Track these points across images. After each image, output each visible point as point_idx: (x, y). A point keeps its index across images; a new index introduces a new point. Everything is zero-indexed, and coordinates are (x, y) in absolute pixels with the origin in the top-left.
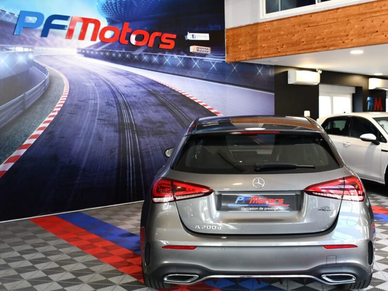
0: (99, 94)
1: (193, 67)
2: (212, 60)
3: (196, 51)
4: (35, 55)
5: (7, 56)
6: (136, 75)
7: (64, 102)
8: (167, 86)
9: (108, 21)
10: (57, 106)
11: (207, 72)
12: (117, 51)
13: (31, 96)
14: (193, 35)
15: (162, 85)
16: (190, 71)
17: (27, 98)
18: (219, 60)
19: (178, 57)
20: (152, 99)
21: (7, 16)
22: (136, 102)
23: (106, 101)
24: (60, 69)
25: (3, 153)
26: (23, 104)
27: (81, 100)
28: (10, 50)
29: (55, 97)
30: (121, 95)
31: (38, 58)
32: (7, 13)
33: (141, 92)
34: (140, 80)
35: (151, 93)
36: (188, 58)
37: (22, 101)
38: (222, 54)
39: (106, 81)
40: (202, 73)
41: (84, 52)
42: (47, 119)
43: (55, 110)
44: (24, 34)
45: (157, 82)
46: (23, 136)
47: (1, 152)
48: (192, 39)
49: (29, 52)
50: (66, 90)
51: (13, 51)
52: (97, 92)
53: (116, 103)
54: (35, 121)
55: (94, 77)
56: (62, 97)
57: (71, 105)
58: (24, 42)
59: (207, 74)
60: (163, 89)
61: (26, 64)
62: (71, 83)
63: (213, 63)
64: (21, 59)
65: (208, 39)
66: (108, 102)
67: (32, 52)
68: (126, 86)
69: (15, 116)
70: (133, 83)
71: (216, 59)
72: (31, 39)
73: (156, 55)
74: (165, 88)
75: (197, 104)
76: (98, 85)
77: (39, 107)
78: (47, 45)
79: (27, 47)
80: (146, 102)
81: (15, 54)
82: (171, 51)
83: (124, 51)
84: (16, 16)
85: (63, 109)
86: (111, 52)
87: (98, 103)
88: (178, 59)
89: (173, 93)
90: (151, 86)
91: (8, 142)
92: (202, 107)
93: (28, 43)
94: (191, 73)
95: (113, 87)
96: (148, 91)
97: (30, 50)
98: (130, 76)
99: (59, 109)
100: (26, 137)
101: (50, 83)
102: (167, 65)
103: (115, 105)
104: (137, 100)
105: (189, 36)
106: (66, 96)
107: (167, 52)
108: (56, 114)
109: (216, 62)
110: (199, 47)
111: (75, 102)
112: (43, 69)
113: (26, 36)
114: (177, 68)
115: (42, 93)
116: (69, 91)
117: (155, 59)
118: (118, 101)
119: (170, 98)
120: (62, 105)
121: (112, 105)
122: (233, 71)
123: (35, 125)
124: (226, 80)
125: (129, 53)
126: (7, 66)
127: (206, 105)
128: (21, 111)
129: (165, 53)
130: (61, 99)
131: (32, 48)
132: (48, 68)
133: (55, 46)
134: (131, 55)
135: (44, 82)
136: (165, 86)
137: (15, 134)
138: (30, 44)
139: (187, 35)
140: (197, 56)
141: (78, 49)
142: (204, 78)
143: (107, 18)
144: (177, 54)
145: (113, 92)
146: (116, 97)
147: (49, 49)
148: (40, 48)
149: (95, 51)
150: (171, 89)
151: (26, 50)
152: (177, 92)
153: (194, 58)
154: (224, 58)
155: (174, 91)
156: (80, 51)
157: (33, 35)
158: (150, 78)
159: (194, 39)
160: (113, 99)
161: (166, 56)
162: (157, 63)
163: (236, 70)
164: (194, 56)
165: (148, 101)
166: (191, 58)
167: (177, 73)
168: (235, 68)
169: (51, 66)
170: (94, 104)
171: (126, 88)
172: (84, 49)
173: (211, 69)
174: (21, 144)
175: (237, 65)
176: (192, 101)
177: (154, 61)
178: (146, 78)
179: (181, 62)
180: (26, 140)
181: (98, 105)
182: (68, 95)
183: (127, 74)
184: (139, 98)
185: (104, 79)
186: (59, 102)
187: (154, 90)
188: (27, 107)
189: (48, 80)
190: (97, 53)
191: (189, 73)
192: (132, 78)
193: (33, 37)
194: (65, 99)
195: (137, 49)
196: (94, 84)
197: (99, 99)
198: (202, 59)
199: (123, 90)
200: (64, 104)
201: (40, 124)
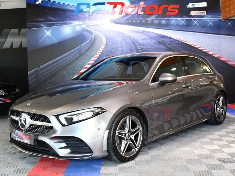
0: (125, 44)
1: (193, 25)
2: (210, 19)
3: (194, 15)
4: (86, 26)
5: (71, 27)
6: (149, 32)
7: (103, 49)
8: (173, 38)
9: (130, 2)
10: (99, 51)
11: (205, 28)
12: (136, 19)
13: (84, 47)
14: (193, 4)
15: (169, 37)
16: (191, 28)
17: (81, 48)
18: (216, 19)
19: (181, 19)
20: (162, 46)
21: (71, 7)
22: (150, 49)
23: (129, 48)
24: (100, 32)
25: (69, 76)
26: (80, 51)
27: (113, 48)
28: (72, 24)
29: (98, 47)
30: (139, 45)
31: (88, 27)
32: (71, 5)
33: (154, 42)
34: (153, 35)
35: (160, 43)
36: (189, 20)
37: (79, 50)
38: (218, 15)
39: (129, 37)
40: (201, 28)
41: (114, 21)
42: (93, 59)
43: (97, 54)
44: (80, 15)
45: (165, 36)
46: (80, 67)
47: (68, 75)
48: (192, 7)
49: (82, 24)
50: (104, 43)
51: (74, 24)
52: (123, 43)
53: (136, 49)
54: (86, 60)
55: (121, 35)
56: (102, 46)
57: (107, 51)
58: (80, 19)
59: (205, 29)
60: (170, 40)
61: (81, 30)
62: (107, 39)
63: (210, 21)
64: (78, 28)
65: (206, 6)
66: (131, 49)
67: (84, 24)
68: (143, 39)
69: (75, 58)
70: (147, 37)
71: (213, 19)
72: (83, 17)
73: (164, 20)
74: (172, 39)
75: (197, 49)
76: (124, 40)
77: (88, 53)
78: (93, 19)
79: (81, 22)
80: (157, 48)
81: (75, 26)
82: (176, 16)
83: (141, 19)
84: (75, 6)
85: (102, 53)
86: (132, 20)
87: (124, 49)
88: (181, 20)
89: (177, 42)
90: (161, 38)
91: (71, 71)
92: (201, 50)
93: (82, 20)
94: (191, 29)
95: (134, 40)
96: (158, 41)
97: (83, 23)
98: (145, 33)
99: (100, 53)
100: (82, 68)
101: (95, 39)
102: (172, 25)
103: (135, 51)
104: (150, 47)
105: (190, 5)
106: (104, 46)
107: (172, 17)
108: (98, 56)
109: (213, 20)
110: (197, 12)
111: (109, 50)
112: (91, 33)
113: (81, 16)
114: (180, 26)
115: (90, 45)
116: (106, 43)
117: (164, 22)
118: (137, 48)
119: (175, 45)
120: (101, 51)
121: (133, 51)
122: (227, 26)
123: (86, 62)
124: (222, 32)
125: (144, 19)
126: (71, 32)
127: (204, 49)
128: (79, 55)
129: (171, 17)
130: (101, 48)
131: (84, 22)
132: (93, 31)
133: (97, 19)
134: (146, 20)
135: (91, 39)
136: (171, 38)
137: (76, 67)
138: (83, 20)
139: (188, 4)
140: (196, 18)
141: (111, 20)
142: (203, 32)
143: (129, 1)
144: (181, 17)
145: (134, 43)
146: (135, 46)
147: (93, 21)
148: (89, 21)
149: (122, 20)
150: (176, 40)
151: (81, 23)
152: (181, 41)
153: (194, 19)
154: (220, 18)
155: (178, 41)
156: (112, 21)
157: (85, 15)
158: (160, 33)
159: (194, 7)
160: (134, 47)
161: (172, 19)
162: (165, 24)
163: (230, 25)
164: (194, 18)
165: (158, 47)
166: (191, 20)
167: (180, 30)
168: (229, 24)
169: (95, 31)
170: (122, 50)
171: (143, 40)
172: (115, 20)
173: (208, 25)
174: (78, 72)
175: (231, 21)
176: (193, 47)
177: (162, 23)
178: (157, 33)
179: (183, 22)
180: (81, 70)
181: (124, 51)
182: (105, 46)
183: (144, 32)
184: (152, 46)
185: (128, 36)
186: (100, 50)
187: (162, 41)
188: (82, 52)
189: (93, 38)
190: (123, 21)
191: (189, 29)
192: (147, 34)
193: (84, 16)
194: (104, 48)
195: (150, 17)
196: (121, 39)
197: (124, 47)
198: (201, 20)
199: (141, 41)
200: (103, 51)
201: (89, 61)
